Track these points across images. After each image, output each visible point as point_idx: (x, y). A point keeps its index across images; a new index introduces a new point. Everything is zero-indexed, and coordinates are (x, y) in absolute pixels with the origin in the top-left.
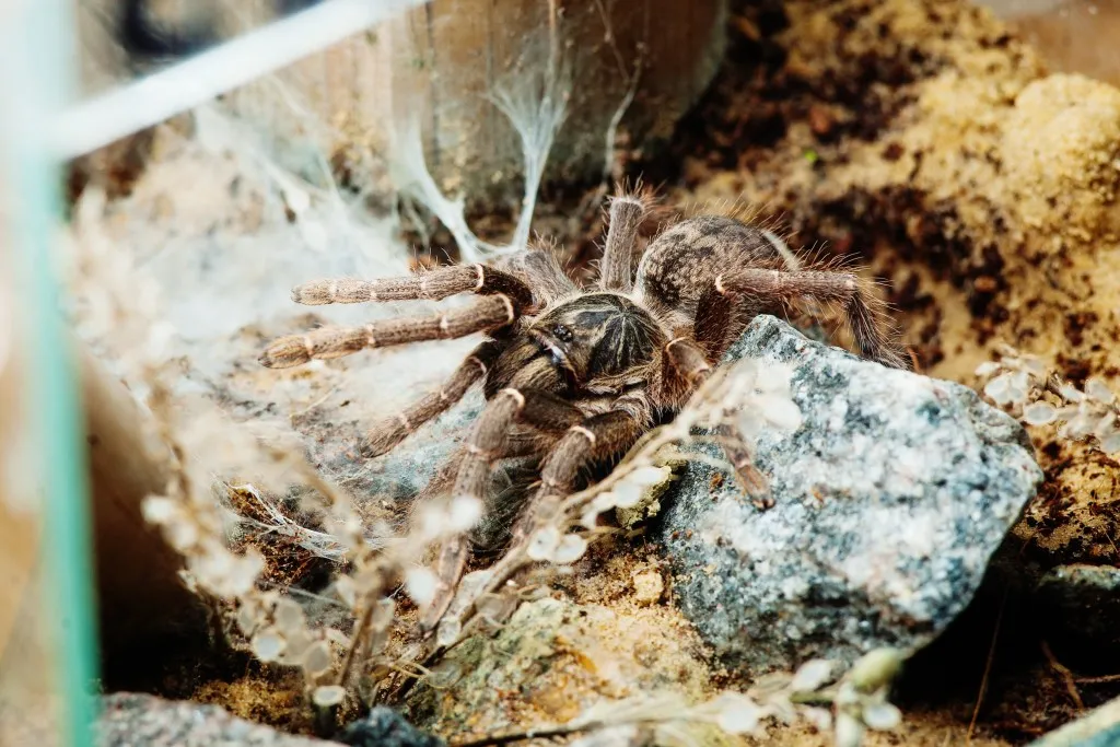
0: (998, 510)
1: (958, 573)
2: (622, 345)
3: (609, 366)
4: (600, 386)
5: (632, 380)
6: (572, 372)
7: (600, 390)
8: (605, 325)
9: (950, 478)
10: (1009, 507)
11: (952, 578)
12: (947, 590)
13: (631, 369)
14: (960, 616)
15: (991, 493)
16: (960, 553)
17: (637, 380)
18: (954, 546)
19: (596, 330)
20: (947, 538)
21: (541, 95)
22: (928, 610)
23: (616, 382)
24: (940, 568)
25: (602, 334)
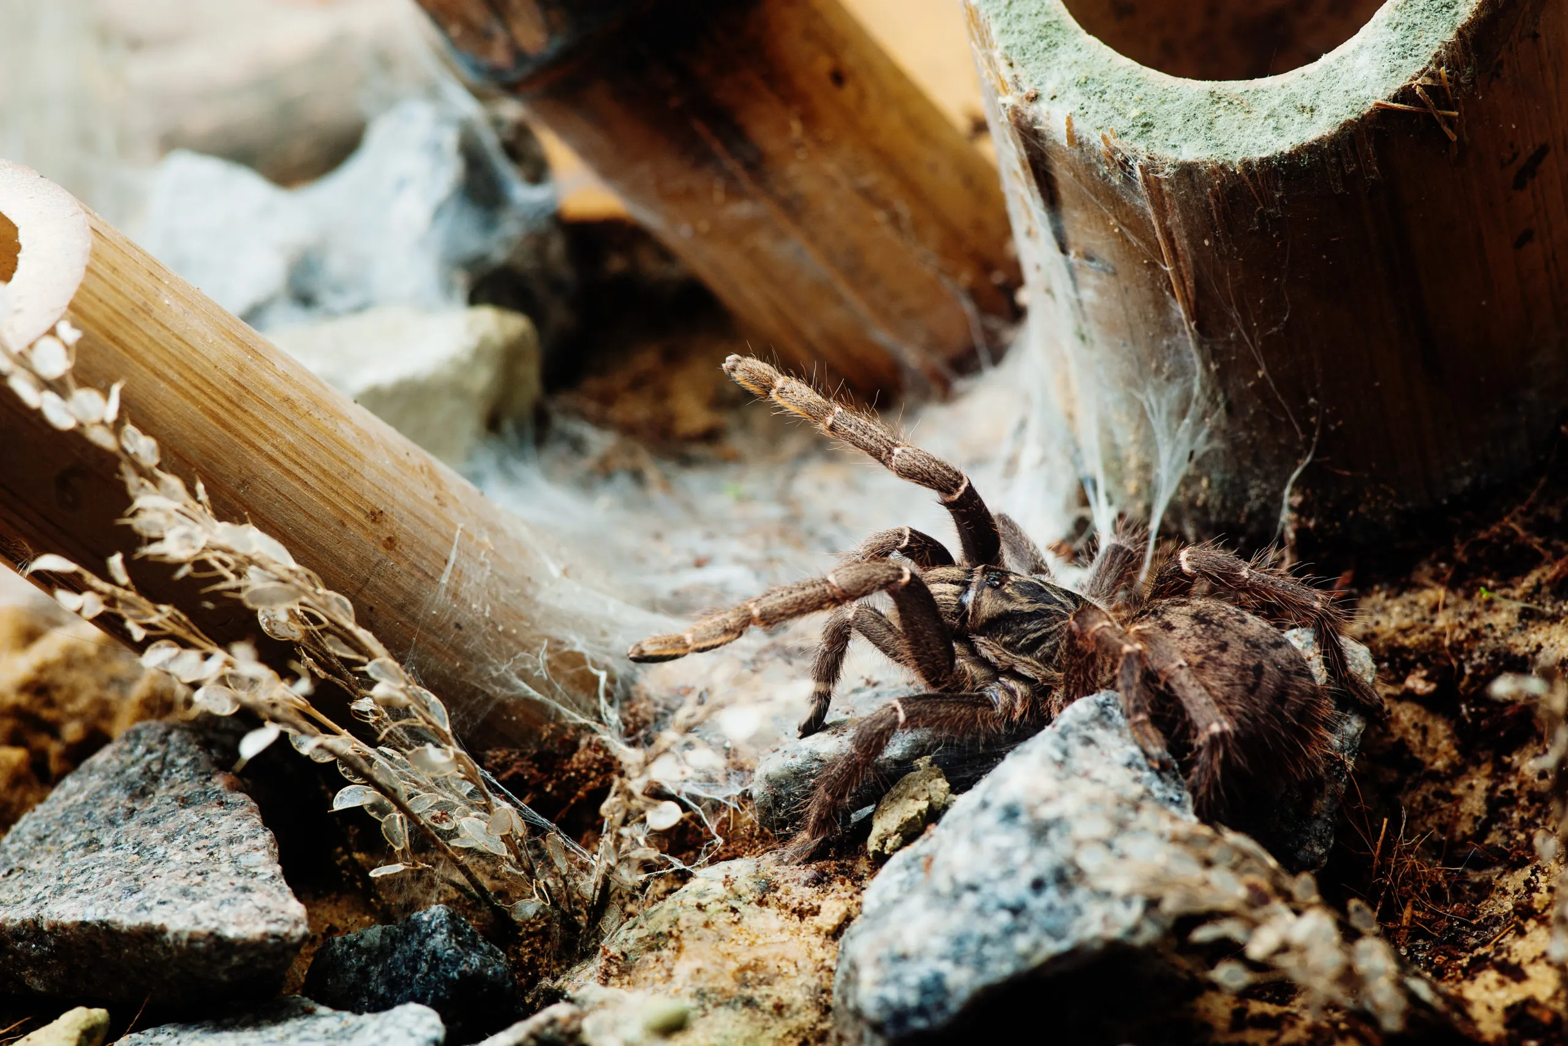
0: (1022, 943)
1: (935, 987)
2: (1039, 633)
3: (1007, 638)
4: (988, 649)
5: (1021, 669)
6: (968, 612)
7: (985, 652)
8: (1038, 606)
9: (987, 889)
10: (1037, 946)
11: (924, 989)
12: (912, 999)
13: (1028, 659)
14: (919, 1034)
15: (1023, 920)
16: (946, 967)
17: (1028, 673)
18: (943, 957)
19: (1025, 600)
20: (939, 944)
21: (1183, 414)
22: (880, 1010)
23: (1004, 657)
24: (916, 974)
25: (1027, 608)
